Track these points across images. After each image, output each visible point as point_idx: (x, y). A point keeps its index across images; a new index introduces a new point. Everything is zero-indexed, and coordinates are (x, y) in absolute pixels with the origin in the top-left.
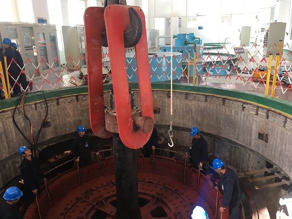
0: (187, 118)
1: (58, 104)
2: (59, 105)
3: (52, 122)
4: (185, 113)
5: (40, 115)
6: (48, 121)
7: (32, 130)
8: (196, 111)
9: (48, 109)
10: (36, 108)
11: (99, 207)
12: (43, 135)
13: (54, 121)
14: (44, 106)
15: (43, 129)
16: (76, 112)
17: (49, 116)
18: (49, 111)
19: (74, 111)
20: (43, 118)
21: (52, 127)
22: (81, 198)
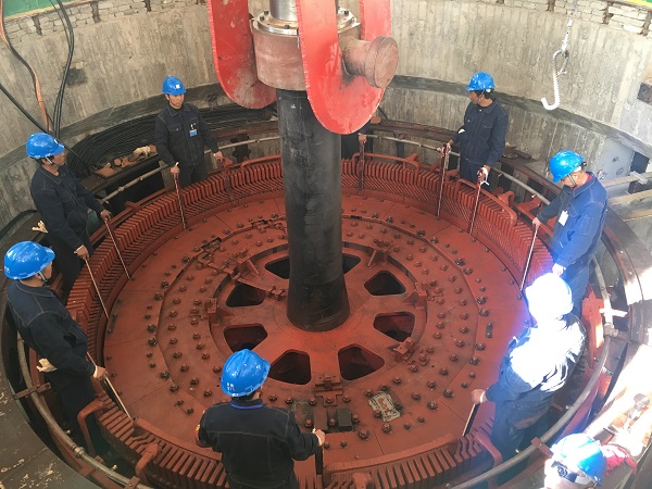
0: (444, 53)
1: (97, 17)
2: (99, 20)
3: (88, 72)
4: (439, 40)
5: (52, 50)
6: (78, 67)
7: (39, 94)
8: (469, 33)
9: (71, 32)
10: (39, 30)
11: (241, 277)
12: (71, 106)
13: (93, 67)
14: (58, 23)
15: (67, 89)
16: (147, 42)
17: (78, 53)
18: (76, 39)
19: (142, 38)
20: (64, 58)
21: (90, 83)
22: (195, 258)
